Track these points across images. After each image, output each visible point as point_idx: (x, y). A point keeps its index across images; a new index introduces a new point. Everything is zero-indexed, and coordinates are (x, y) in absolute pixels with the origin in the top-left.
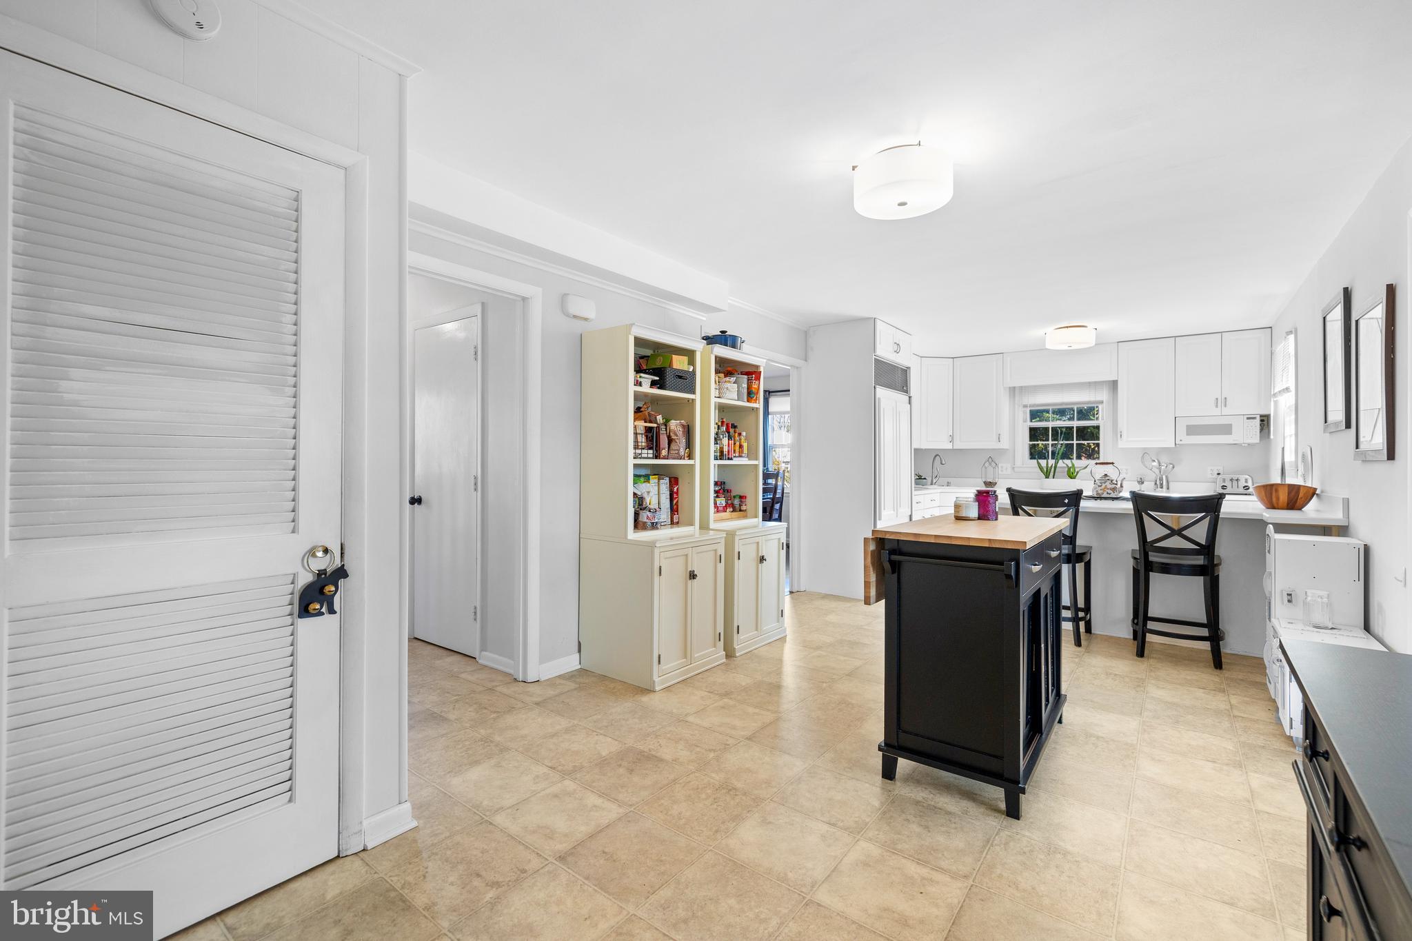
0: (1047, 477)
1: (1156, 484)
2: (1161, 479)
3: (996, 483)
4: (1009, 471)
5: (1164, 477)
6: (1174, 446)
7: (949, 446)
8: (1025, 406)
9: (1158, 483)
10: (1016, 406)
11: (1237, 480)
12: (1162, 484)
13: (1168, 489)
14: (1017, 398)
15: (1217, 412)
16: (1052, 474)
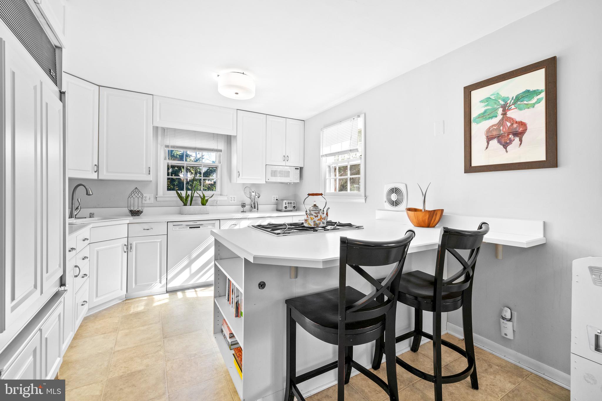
0: (185, 205)
1: (252, 207)
2: (254, 204)
3: (142, 212)
4: (152, 200)
5: (256, 202)
6: (265, 183)
7: (94, 176)
8: (167, 146)
9: (253, 206)
10: (159, 146)
11: (291, 203)
12: (255, 206)
13: (258, 210)
14: (160, 138)
15: (283, 163)
16: (189, 202)
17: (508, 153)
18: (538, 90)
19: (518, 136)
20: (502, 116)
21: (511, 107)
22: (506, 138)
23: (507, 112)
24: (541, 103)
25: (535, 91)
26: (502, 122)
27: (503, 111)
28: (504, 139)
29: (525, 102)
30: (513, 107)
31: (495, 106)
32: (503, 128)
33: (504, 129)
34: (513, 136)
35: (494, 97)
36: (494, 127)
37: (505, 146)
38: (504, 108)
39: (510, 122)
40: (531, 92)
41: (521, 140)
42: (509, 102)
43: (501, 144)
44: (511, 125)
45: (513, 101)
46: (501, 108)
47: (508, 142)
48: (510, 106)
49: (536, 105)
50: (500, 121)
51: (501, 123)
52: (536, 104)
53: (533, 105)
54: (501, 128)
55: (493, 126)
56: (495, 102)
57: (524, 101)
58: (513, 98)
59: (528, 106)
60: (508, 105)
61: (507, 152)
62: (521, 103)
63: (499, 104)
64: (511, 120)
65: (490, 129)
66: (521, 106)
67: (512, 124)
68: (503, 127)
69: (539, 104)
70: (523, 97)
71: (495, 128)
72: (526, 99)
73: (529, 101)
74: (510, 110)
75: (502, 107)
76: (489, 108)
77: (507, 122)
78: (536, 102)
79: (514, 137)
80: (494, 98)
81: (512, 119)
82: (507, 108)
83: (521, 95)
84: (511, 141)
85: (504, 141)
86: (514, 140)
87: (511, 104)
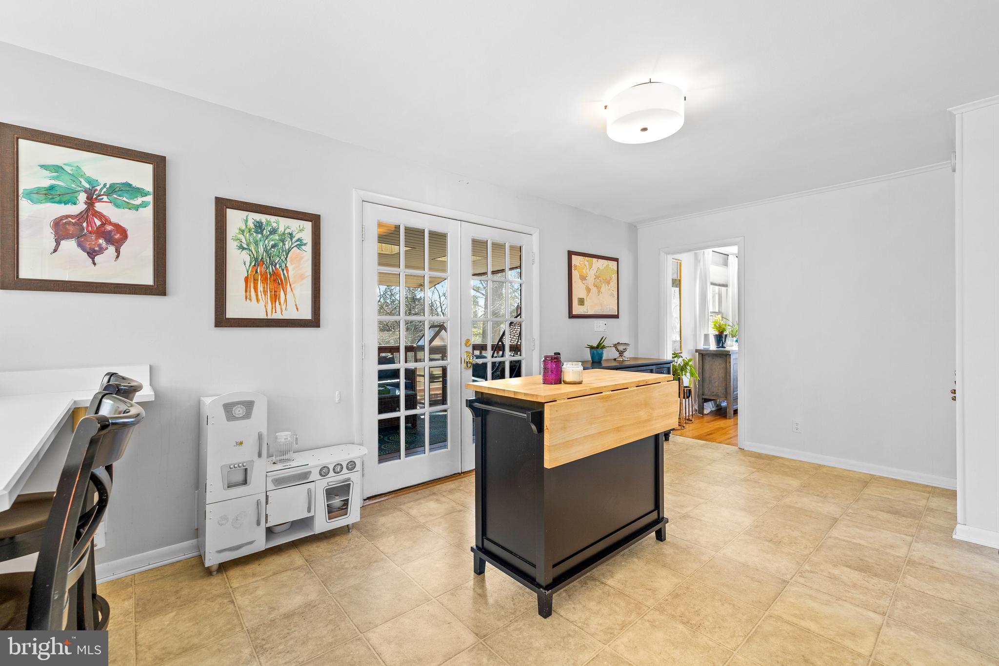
17: (97, 266)
18: (143, 190)
19: (113, 244)
20: (86, 206)
21: (103, 198)
22: (93, 243)
23: (94, 203)
24: (147, 208)
25: (138, 189)
26: (85, 216)
27: (87, 198)
28: (88, 243)
29: (125, 199)
30: (105, 198)
31: (73, 186)
32: (88, 226)
33: (90, 228)
34: (104, 243)
35: (71, 170)
36: (70, 219)
37: (92, 254)
38: (91, 194)
39: (100, 220)
40: (134, 188)
41: (118, 251)
42: (99, 188)
43: (84, 249)
44: (101, 225)
45: (105, 190)
46: (84, 193)
47: (97, 249)
48: (100, 195)
49: (141, 209)
50: (82, 212)
51: (83, 216)
52: (140, 207)
53: (137, 208)
54: (85, 224)
55: (67, 217)
56: (74, 179)
57: (123, 196)
58: (105, 185)
59: (130, 207)
60: (97, 192)
61: (95, 264)
62: (119, 198)
63: (80, 185)
64: (100, 216)
65: (62, 220)
66: (119, 202)
67: (103, 225)
68: (87, 223)
69: (144, 208)
70: (122, 190)
71: (73, 221)
72: (125, 195)
73: (131, 199)
74: (101, 201)
75: (85, 191)
76: (60, 184)
77: (95, 218)
78: (140, 204)
79: (107, 243)
80: (70, 172)
81: (104, 216)
82: (95, 197)
83: (118, 185)
84: (101, 250)
85: (89, 246)
86: (107, 249)
87: (102, 193)
